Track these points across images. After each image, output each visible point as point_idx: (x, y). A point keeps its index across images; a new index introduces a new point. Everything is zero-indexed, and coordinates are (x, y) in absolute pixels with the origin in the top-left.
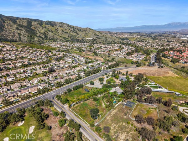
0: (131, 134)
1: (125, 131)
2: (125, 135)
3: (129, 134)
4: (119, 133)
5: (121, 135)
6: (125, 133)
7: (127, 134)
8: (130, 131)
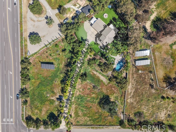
0: (170, 107)
1: (163, 108)
2: (165, 111)
3: (168, 109)
4: (157, 113)
5: (160, 114)
6: (164, 110)
7: (166, 110)
8: (168, 105)
